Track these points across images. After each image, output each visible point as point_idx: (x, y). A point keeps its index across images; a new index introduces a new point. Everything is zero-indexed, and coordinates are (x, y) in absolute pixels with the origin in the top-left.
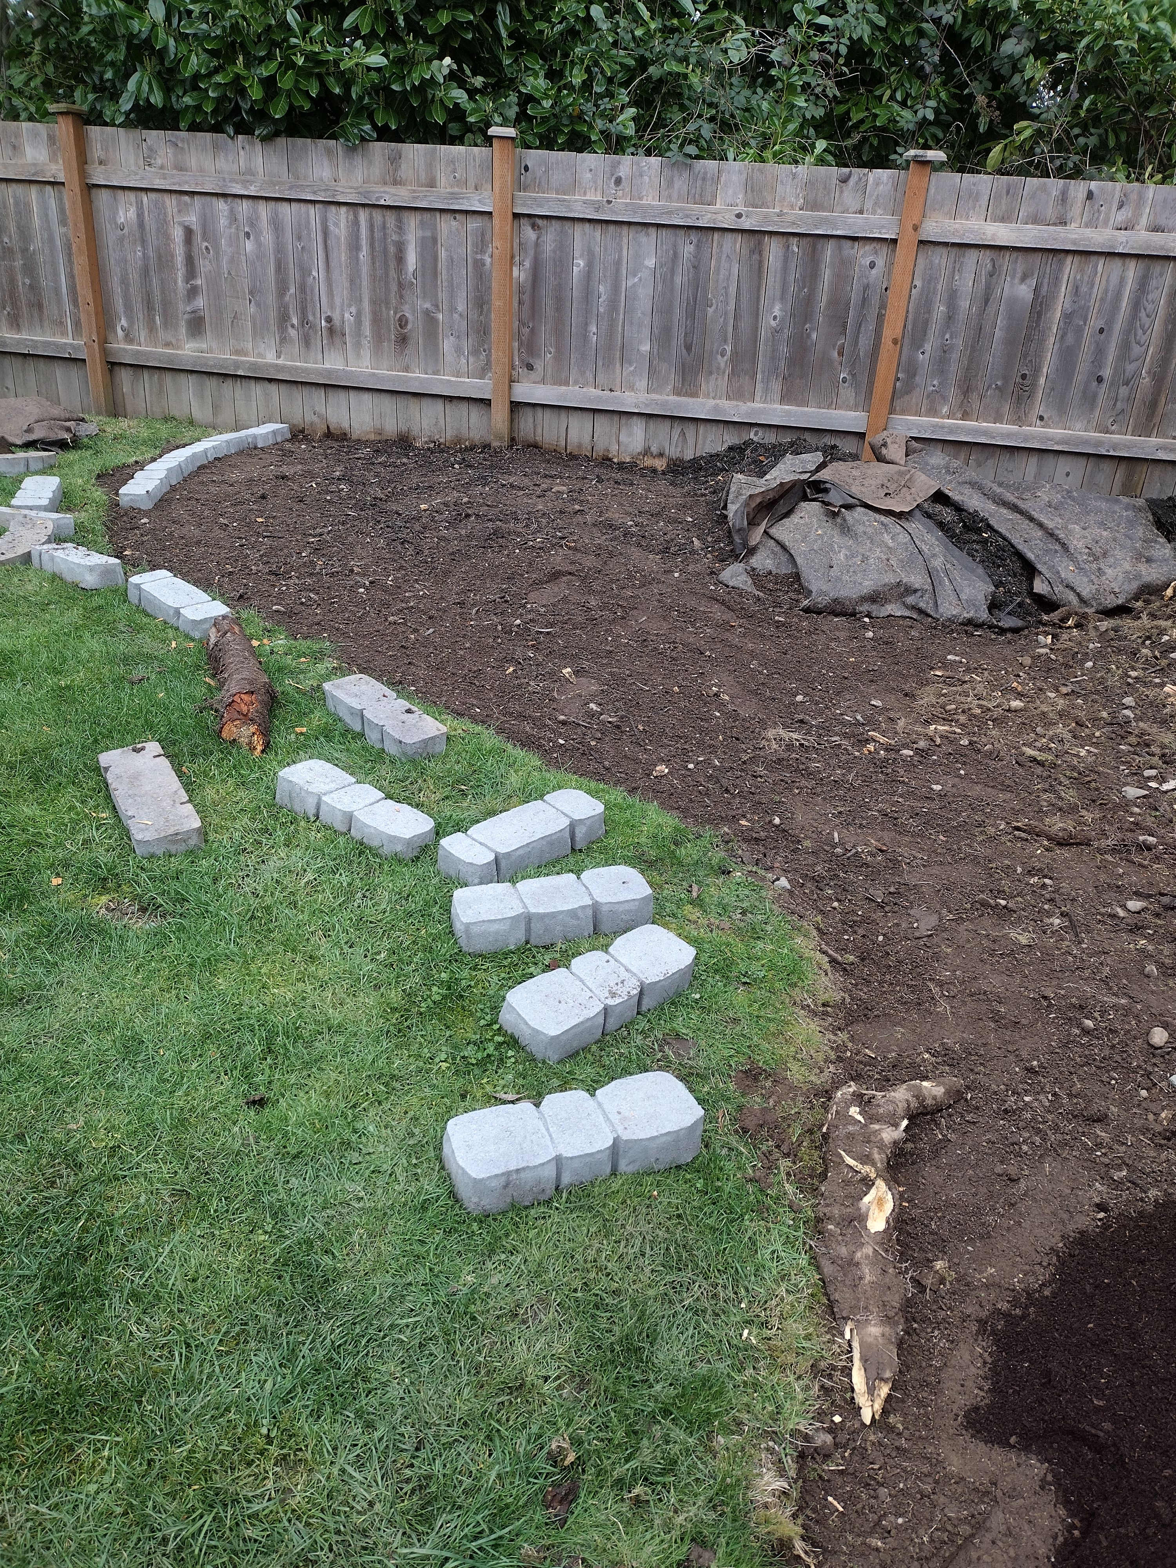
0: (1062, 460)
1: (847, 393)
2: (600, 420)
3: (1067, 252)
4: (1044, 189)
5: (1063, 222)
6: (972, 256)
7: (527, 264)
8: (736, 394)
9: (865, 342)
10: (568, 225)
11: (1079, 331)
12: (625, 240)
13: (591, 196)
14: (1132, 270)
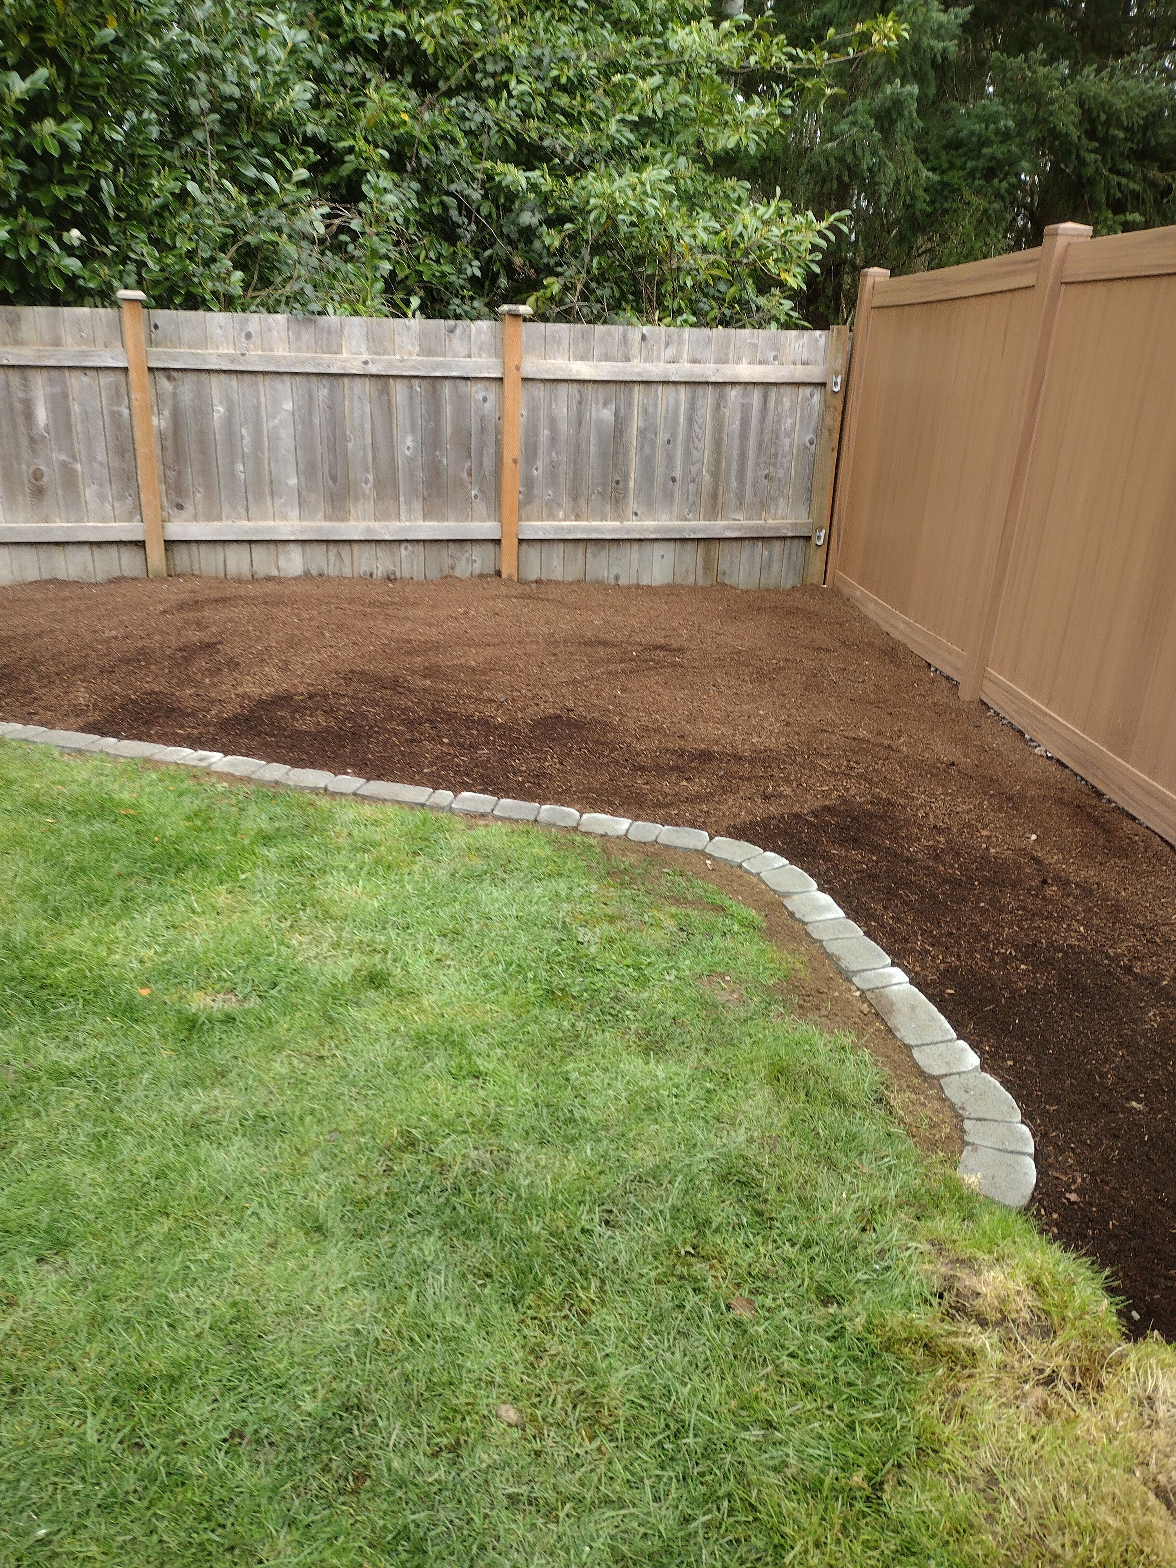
0: (656, 545)
1: (480, 507)
2: (257, 550)
3: (634, 382)
4: (609, 333)
5: (628, 359)
6: (563, 389)
7: (166, 413)
8: (383, 516)
9: (488, 463)
10: (204, 377)
11: (653, 443)
12: (261, 387)
13: (222, 350)
14: (683, 392)
